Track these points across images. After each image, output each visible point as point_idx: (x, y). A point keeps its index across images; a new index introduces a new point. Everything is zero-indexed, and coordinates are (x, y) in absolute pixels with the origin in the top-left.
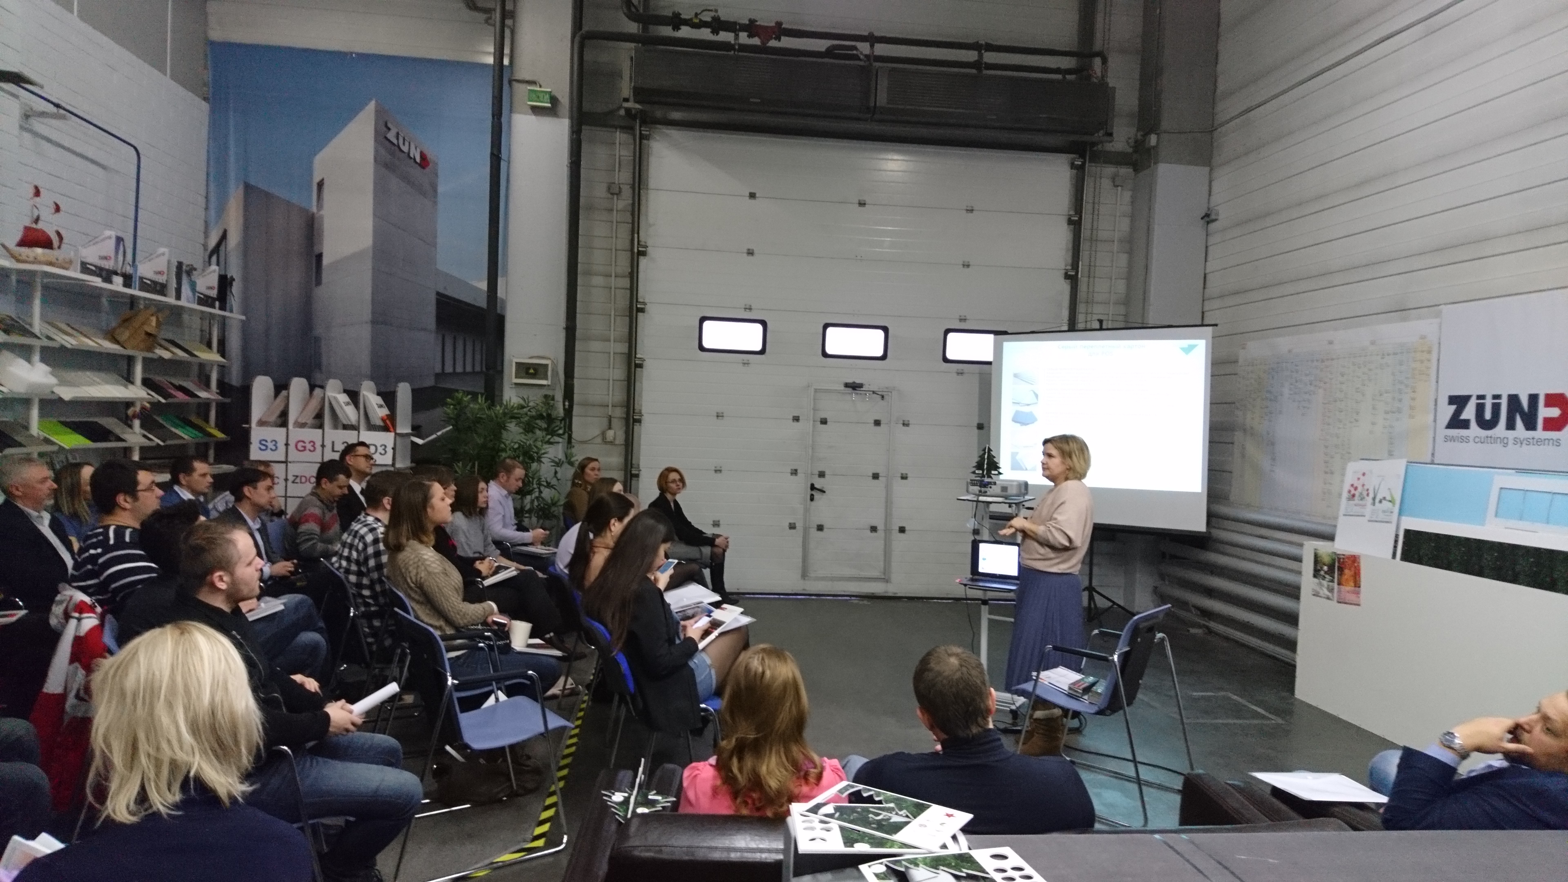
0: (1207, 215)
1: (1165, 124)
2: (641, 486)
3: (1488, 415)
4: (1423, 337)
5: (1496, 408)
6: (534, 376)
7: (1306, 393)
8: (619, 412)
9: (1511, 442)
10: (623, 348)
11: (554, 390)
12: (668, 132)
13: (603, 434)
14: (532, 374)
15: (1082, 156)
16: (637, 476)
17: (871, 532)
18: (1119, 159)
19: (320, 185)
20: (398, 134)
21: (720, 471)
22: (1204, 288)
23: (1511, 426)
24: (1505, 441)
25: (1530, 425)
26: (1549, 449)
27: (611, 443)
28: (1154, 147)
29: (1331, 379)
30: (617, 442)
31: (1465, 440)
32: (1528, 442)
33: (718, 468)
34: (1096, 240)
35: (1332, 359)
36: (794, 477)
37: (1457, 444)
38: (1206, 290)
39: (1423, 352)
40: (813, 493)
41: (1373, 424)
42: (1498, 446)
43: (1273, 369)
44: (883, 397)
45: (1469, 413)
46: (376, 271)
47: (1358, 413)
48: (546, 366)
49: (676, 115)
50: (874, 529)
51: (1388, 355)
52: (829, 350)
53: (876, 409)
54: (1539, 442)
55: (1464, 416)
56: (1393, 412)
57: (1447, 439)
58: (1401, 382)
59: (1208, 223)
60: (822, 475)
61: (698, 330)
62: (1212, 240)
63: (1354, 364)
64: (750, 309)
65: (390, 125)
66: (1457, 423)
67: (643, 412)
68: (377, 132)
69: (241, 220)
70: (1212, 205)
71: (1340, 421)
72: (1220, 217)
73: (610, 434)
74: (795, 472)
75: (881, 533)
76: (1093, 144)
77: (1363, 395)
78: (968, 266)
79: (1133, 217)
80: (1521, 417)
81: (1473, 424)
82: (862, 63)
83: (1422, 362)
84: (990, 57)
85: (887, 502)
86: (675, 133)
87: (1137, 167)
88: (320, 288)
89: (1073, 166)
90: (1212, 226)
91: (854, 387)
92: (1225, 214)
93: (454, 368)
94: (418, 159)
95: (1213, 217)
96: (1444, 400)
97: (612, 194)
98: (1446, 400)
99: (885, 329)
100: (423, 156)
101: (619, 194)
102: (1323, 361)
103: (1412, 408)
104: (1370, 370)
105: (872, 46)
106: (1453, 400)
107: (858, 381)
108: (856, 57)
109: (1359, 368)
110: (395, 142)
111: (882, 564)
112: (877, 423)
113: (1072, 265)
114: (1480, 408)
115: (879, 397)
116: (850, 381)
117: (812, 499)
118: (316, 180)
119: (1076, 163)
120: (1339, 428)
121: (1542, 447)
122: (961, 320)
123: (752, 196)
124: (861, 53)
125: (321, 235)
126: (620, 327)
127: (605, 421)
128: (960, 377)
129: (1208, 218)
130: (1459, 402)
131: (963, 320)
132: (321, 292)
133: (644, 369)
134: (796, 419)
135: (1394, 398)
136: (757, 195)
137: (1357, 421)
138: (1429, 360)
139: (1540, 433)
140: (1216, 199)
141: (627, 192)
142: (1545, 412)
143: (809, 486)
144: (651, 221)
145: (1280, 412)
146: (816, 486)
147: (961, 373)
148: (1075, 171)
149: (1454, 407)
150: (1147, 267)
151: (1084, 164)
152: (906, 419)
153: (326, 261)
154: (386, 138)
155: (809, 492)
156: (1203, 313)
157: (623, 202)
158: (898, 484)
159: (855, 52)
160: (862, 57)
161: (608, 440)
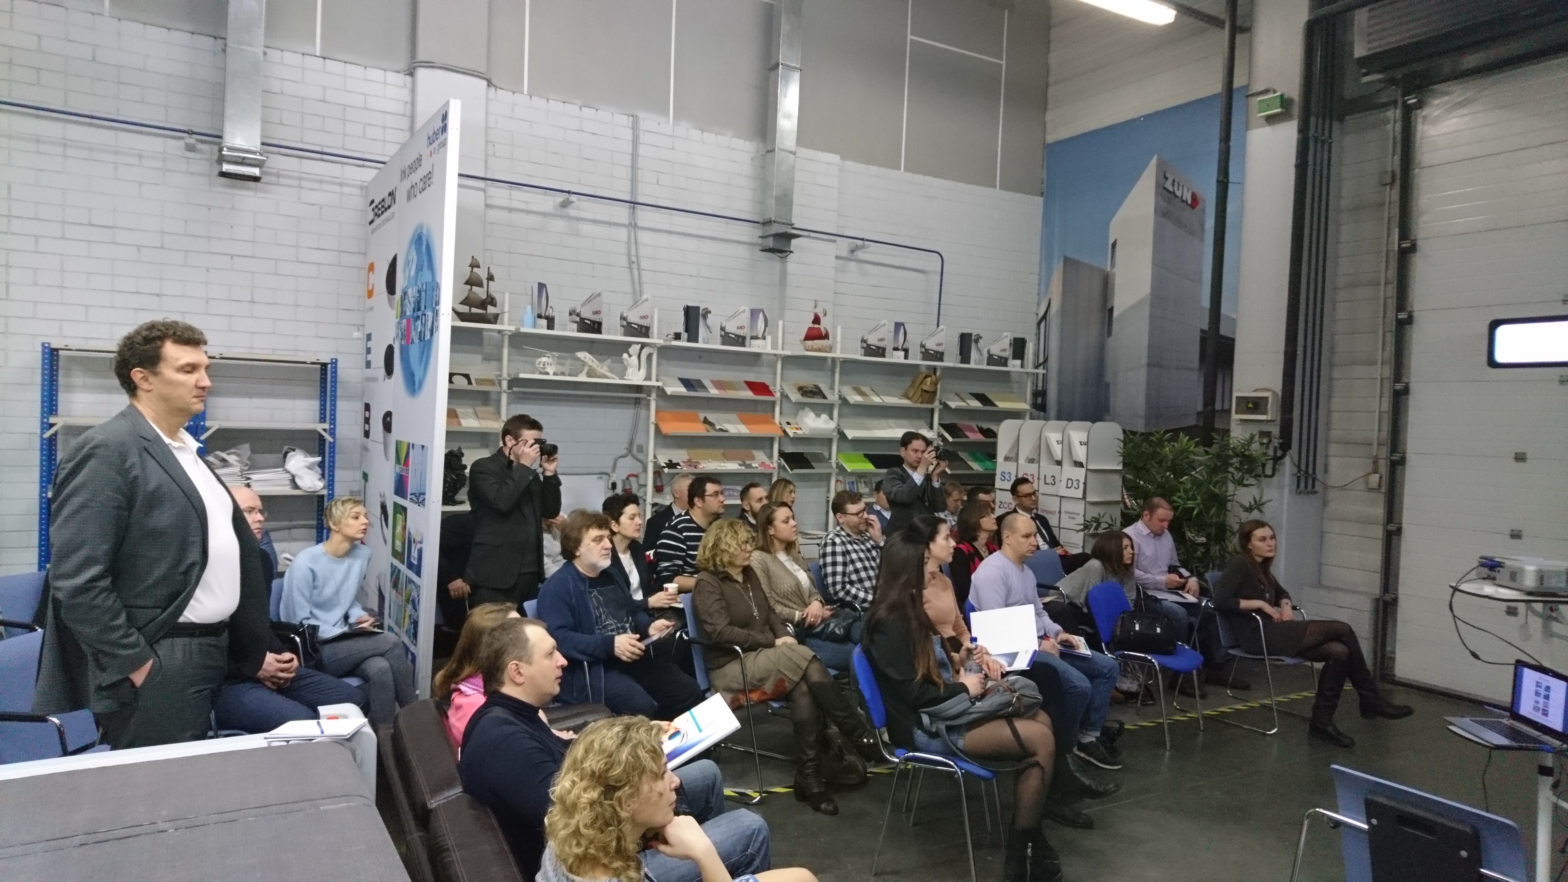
6: (1254, 411)
8: (1385, 452)
10: (1389, 371)
11: (1276, 425)
13: (1365, 479)
14: (1251, 408)
19: (1114, 245)
20: (1174, 181)
21: (1519, 536)
27: (1377, 490)
30: (1383, 490)
33: (1516, 533)
46: (1152, 317)
48: (1266, 399)
65: (1168, 175)
67: (1407, 451)
68: (1158, 184)
69: (1061, 289)
73: (1374, 479)
88: (1110, 339)
94: (1189, 202)
97: (1384, 185)
100: (1194, 197)
110: (1171, 189)
118: (1111, 241)
125: (1113, 289)
127: (1370, 462)
132: (1111, 342)
153: (1116, 314)
154: (1165, 189)
161: (1371, 486)
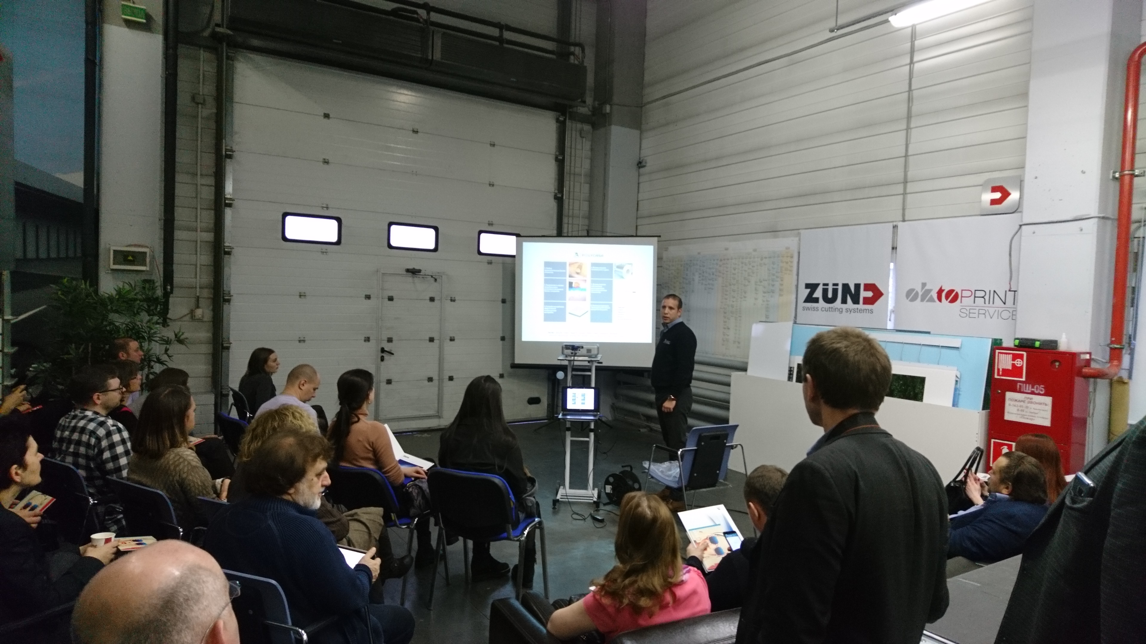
0: (640, 163)
1: (616, 99)
2: (231, 356)
3: (830, 295)
4: (788, 248)
5: (835, 291)
6: (132, 263)
7: (710, 280)
8: (206, 293)
9: (844, 310)
10: (209, 237)
11: (152, 275)
12: (252, 56)
13: (192, 312)
14: (130, 261)
15: (564, 114)
16: (228, 348)
17: (428, 381)
18: (584, 119)
21: (304, 341)
22: (637, 210)
23: (844, 301)
24: (841, 310)
25: (856, 301)
26: (867, 315)
27: (200, 320)
28: (608, 114)
29: (727, 272)
30: (205, 319)
31: (817, 309)
32: (855, 311)
33: (302, 339)
34: (574, 174)
35: (728, 259)
36: (367, 343)
37: (810, 312)
38: (639, 212)
39: (787, 257)
40: (383, 354)
41: (756, 299)
42: (837, 313)
43: (687, 264)
44: (436, 280)
45: (818, 293)
47: (745, 292)
48: (145, 253)
49: (256, 42)
50: (430, 379)
51: (766, 258)
52: (393, 243)
53: (432, 289)
54: (861, 311)
55: (815, 296)
56: (769, 292)
57: (804, 309)
58: (774, 275)
59: (639, 168)
60: (390, 340)
61: (281, 223)
62: (642, 179)
63: (742, 263)
64: (327, 208)
66: (810, 299)
67: (232, 293)
70: (642, 155)
71: (734, 297)
72: (648, 165)
73: (199, 312)
74: (367, 339)
75: (436, 382)
76: (571, 107)
77: (749, 282)
78: (493, 185)
79: (592, 160)
80: (850, 296)
81: (821, 300)
82: (421, 25)
83: (787, 263)
84: (508, 35)
85: (440, 360)
86: (257, 58)
87: (595, 126)
89: (558, 120)
90: (642, 170)
91: (414, 272)
92: (651, 164)
93: (49, 254)
95: (643, 164)
96: (802, 286)
97: (198, 104)
98: (804, 286)
99: (436, 229)
101: (203, 104)
102: (721, 260)
103: (781, 290)
104: (753, 267)
105: (428, 13)
106: (808, 286)
107: (417, 268)
108: (417, 20)
109: (746, 265)
111: (436, 405)
112: (432, 299)
113: (558, 190)
114: (825, 292)
115: (433, 279)
116: (410, 267)
117: (382, 359)
119: (560, 119)
120: (733, 302)
121: (862, 313)
122: (489, 224)
123: (327, 116)
124: (421, 17)
126: (207, 218)
127: (193, 301)
128: (490, 265)
129: (640, 164)
130: (812, 287)
131: (491, 224)
133: (232, 256)
134: (368, 297)
135: (769, 284)
136: (331, 116)
137: (745, 297)
138: (792, 262)
139: (861, 306)
140: (644, 153)
141: (211, 102)
142: (864, 294)
143: (380, 349)
144: (236, 128)
145: (693, 291)
146: (386, 349)
147: (490, 263)
148: (558, 124)
149: (808, 290)
150: (604, 195)
151: (565, 119)
152: (453, 297)
155: (380, 354)
156: (637, 226)
157: (208, 110)
158: (448, 344)
159: (415, 16)
160: (421, 20)
161: (197, 317)
